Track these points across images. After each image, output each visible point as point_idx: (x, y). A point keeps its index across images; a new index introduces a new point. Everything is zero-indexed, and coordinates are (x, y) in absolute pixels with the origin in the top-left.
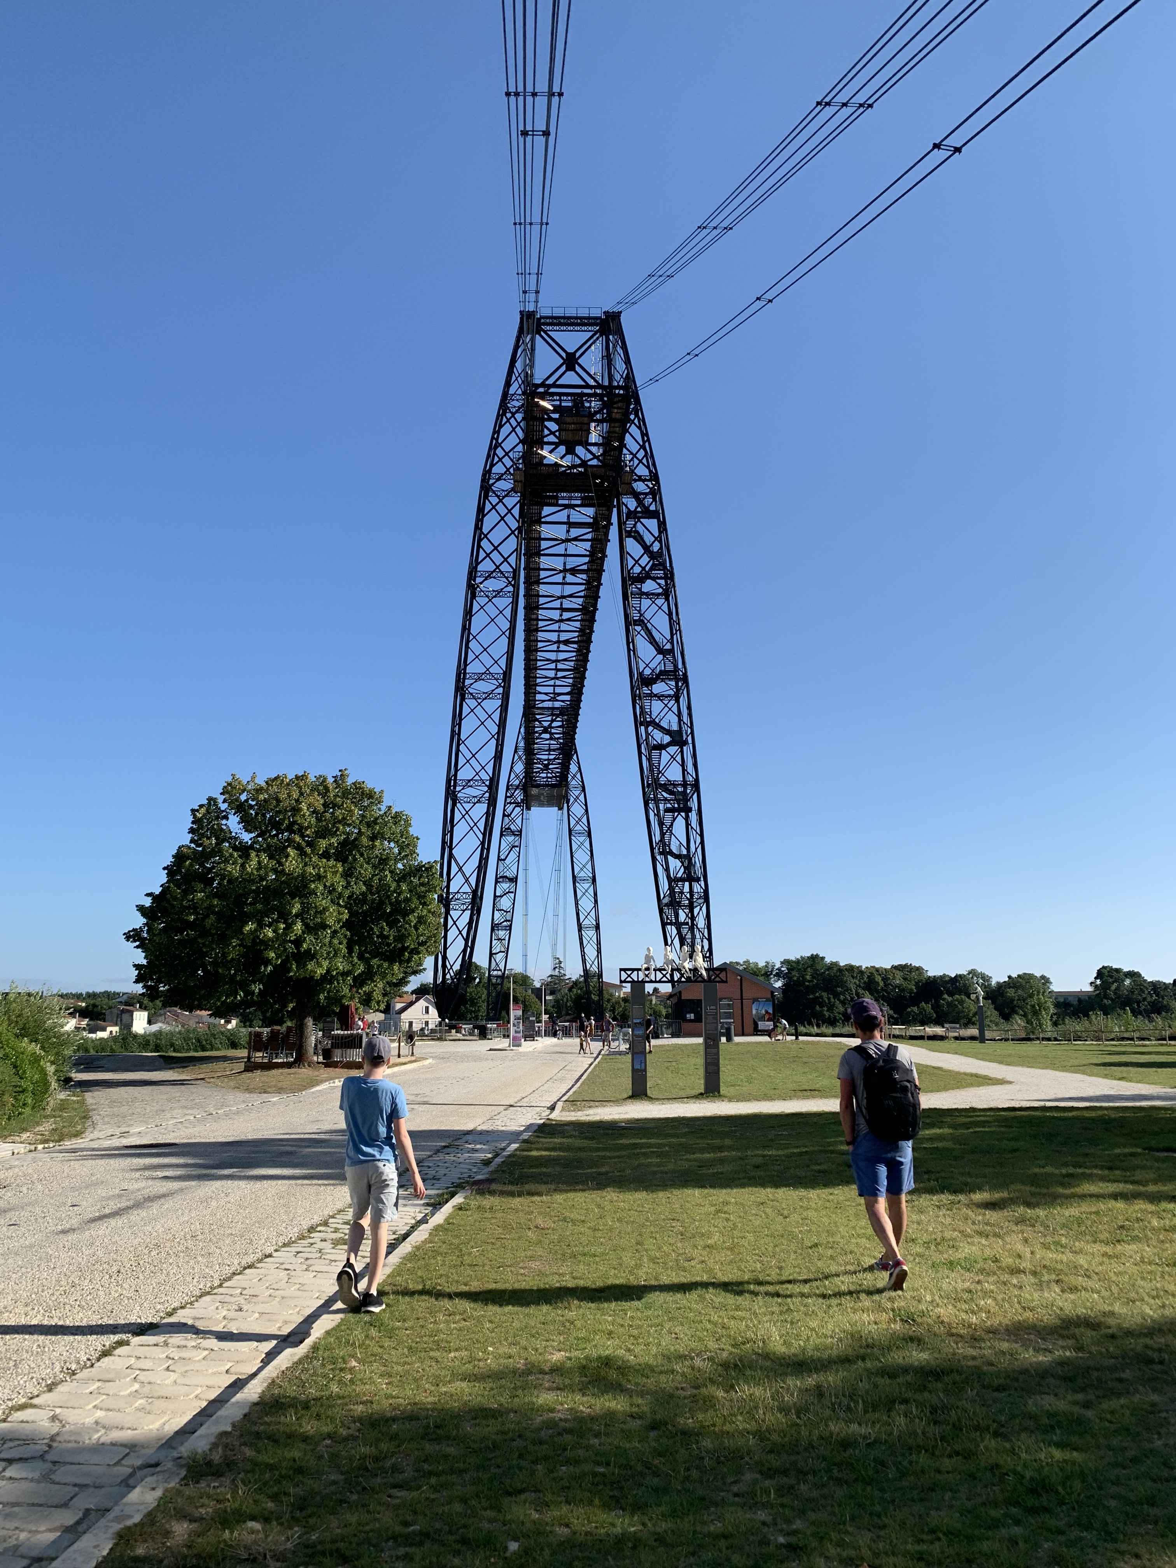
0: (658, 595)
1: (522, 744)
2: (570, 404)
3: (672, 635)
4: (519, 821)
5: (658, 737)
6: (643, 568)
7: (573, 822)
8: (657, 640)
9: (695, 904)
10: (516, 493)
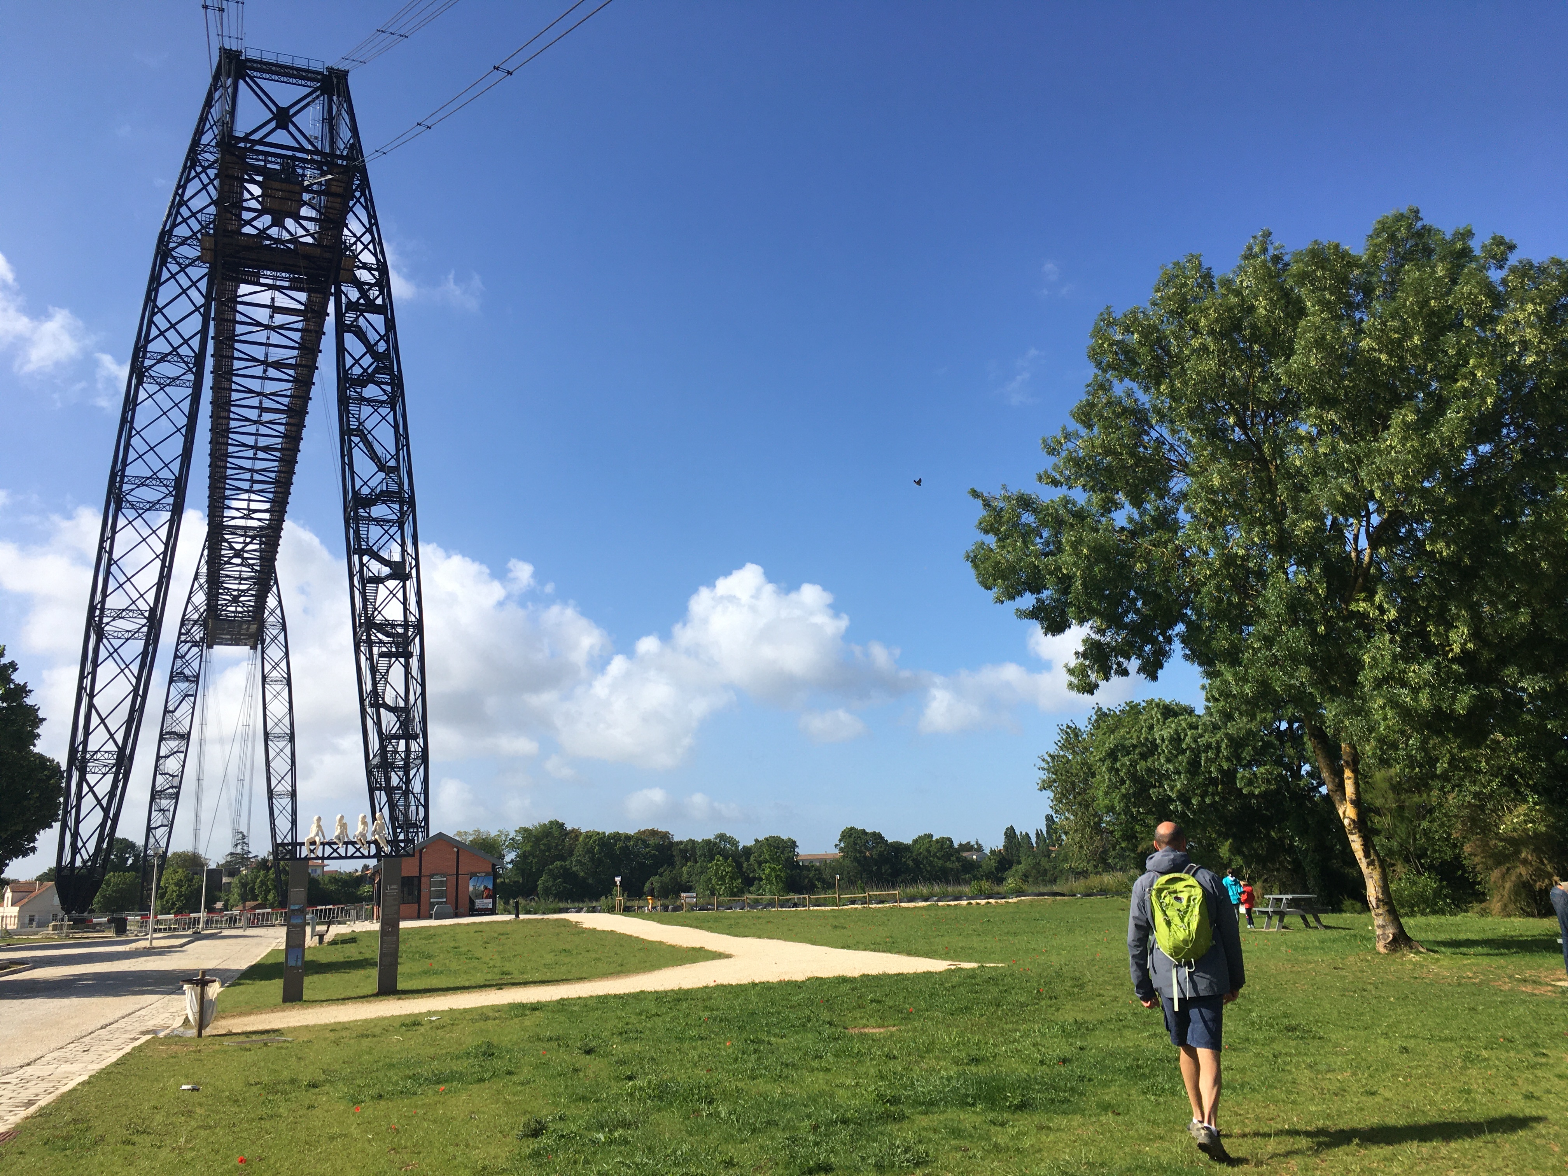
0: (382, 402)
1: (204, 570)
2: (278, 167)
3: (398, 450)
4: (195, 665)
5: (375, 567)
6: (365, 370)
7: (267, 667)
8: (379, 454)
9: (412, 765)
10: (205, 263)
